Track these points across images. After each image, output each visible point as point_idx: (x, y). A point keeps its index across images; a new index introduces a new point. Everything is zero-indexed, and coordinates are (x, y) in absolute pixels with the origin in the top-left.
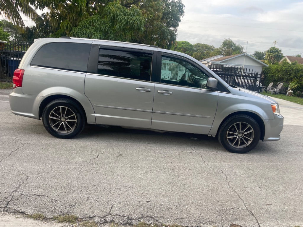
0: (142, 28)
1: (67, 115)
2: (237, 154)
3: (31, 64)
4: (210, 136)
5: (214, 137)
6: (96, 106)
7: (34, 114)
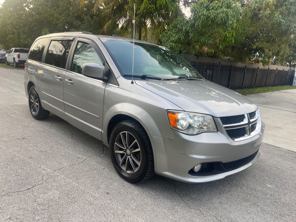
4: (105, 144)
5: (108, 146)
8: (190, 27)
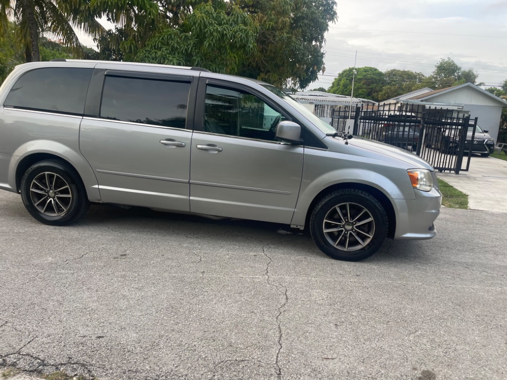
0: (249, 44)
1: (56, 188)
2: (343, 262)
3: (4, 106)
4: (295, 227)
5: (302, 228)
6: (98, 172)
7: (10, 185)
8: (193, 46)
